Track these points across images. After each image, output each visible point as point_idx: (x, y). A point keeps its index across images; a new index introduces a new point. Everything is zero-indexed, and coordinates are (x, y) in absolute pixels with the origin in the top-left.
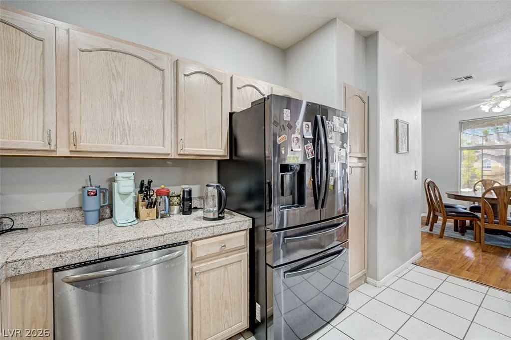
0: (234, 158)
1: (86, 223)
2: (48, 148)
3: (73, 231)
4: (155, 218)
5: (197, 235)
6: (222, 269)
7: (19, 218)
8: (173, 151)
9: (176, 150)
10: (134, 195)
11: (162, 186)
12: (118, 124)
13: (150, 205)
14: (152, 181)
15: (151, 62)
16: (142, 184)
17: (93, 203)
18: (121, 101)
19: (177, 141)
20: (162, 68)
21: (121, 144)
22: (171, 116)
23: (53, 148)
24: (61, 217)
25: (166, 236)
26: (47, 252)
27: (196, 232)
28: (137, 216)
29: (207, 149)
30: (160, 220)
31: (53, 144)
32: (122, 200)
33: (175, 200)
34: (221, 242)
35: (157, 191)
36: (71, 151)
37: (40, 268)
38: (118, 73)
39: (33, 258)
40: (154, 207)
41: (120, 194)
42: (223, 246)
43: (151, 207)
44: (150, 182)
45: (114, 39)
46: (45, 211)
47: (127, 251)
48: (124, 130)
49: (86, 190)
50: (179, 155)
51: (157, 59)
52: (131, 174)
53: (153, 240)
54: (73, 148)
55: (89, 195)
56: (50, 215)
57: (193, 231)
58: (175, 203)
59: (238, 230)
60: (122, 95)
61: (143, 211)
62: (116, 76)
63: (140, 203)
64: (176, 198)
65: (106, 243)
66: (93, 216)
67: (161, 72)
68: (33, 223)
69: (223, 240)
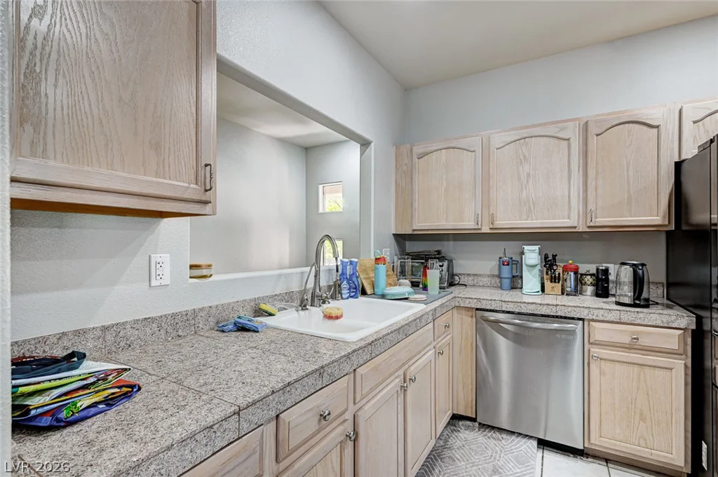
0: (684, 227)
1: (501, 288)
2: (476, 227)
3: (493, 291)
4: (560, 294)
5: (595, 314)
6: (636, 368)
7: (463, 277)
8: (581, 222)
9: (585, 222)
10: (540, 268)
11: (570, 262)
12: (525, 203)
13: (554, 279)
14: (556, 255)
15: (556, 135)
16: (546, 257)
17: (506, 272)
18: (527, 182)
19: (586, 212)
20: (567, 137)
21: (527, 220)
22: (579, 185)
23: (480, 227)
24: (486, 280)
25: (558, 307)
26: (473, 297)
27: (596, 312)
28: (543, 290)
29: (631, 217)
30: (565, 296)
31: (480, 224)
32: (529, 271)
33: (589, 279)
34: (633, 333)
35: (564, 266)
36: (490, 229)
37: (469, 306)
38: (525, 157)
39: (466, 298)
40: (559, 282)
41: (527, 265)
42: (634, 339)
43: (555, 282)
44: (554, 256)
45: (522, 128)
46: (476, 275)
47: (523, 311)
48: (530, 207)
49: (501, 260)
50: (589, 227)
51: (563, 129)
52: (536, 248)
53: (545, 307)
54: (492, 227)
55: (503, 265)
56: (480, 278)
57: (591, 310)
58: (589, 283)
59: (666, 325)
60: (528, 175)
61: (548, 284)
62: (523, 160)
63: (545, 276)
64: (589, 277)
65: (507, 300)
66: (507, 282)
67: (567, 142)
68: (471, 282)
69: (637, 332)
